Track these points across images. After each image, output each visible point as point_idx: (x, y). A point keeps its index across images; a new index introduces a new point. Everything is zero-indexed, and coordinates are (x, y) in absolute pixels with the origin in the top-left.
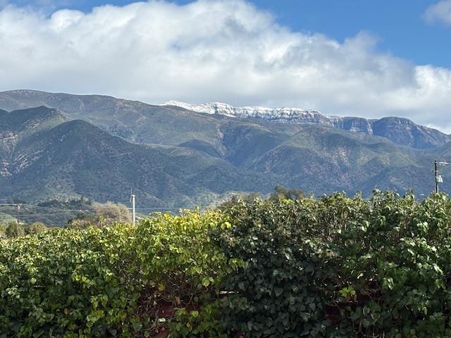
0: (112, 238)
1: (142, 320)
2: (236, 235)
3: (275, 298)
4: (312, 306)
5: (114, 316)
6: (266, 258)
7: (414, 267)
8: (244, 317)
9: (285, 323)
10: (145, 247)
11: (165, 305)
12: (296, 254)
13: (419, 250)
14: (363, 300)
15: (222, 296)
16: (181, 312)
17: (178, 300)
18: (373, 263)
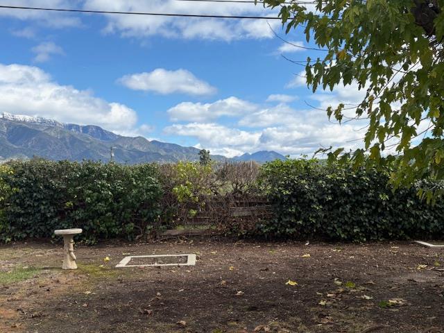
2: (16, 177)
3: (34, 207)
4: (52, 210)
6: (30, 188)
7: (100, 193)
8: (19, 215)
9: (39, 218)
12: (45, 187)
13: (103, 185)
14: (76, 208)
15: (7, 206)
18: (81, 191)
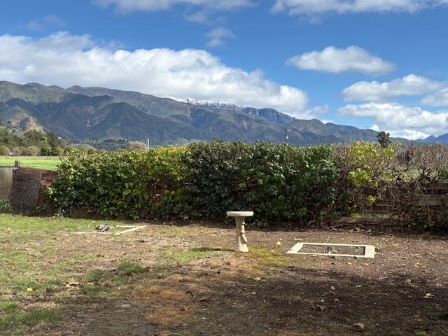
0: (136, 157)
1: (149, 194)
2: (193, 157)
3: (210, 186)
4: (226, 191)
5: (136, 192)
6: (206, 169)
7: (273, 176)
8: (195, 195)
9: (214, 198)
10: (151, 162)
11: (159, 188)
12: (220, 168)
13: (275, 168)
14: (249, 189)
15: (186, 185)
16: (167, 191)
17: (166, 186)
18: (254, 173)
